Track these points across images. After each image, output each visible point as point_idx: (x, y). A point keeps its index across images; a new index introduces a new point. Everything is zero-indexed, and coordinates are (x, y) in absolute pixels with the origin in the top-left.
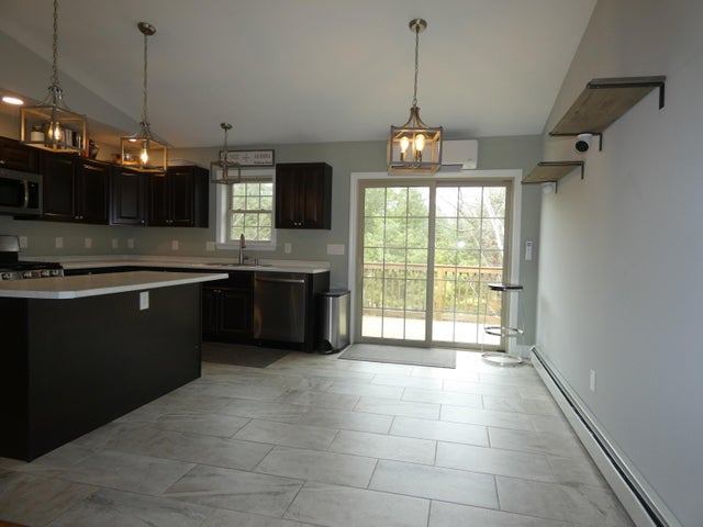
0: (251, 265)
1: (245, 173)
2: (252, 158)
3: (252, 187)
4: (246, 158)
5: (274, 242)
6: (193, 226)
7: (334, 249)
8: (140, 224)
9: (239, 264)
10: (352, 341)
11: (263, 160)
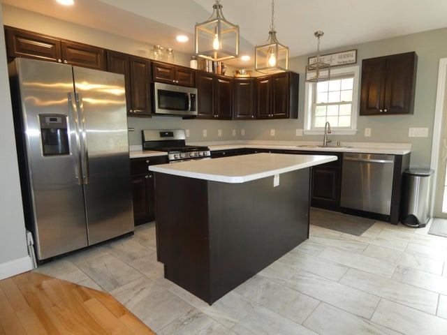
0: (333, 147)
1: (334, 72)
2: (336, 60)
3: (334, 84)
4: (331, 60)
5: (354, 128)
6: (289, 118)
7: (416, 132)
8: (251, 119)
9: (323, 146)
10: (432, 215)
11: (347, 60)
